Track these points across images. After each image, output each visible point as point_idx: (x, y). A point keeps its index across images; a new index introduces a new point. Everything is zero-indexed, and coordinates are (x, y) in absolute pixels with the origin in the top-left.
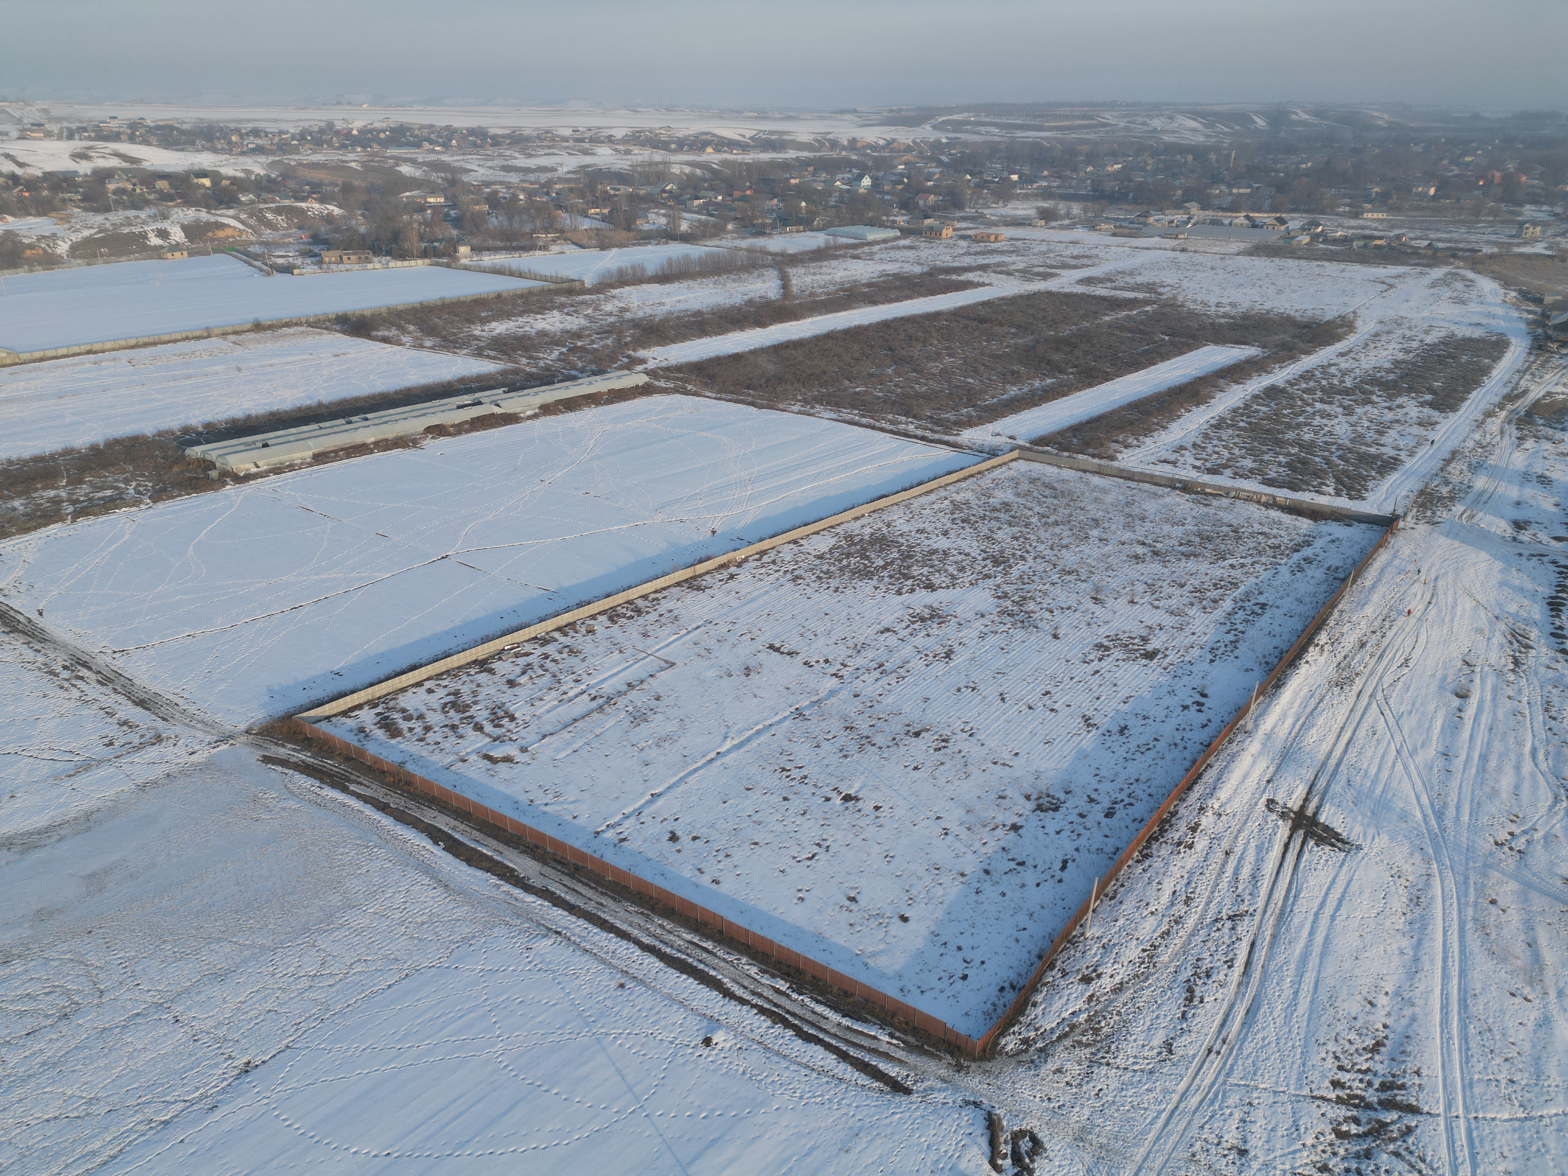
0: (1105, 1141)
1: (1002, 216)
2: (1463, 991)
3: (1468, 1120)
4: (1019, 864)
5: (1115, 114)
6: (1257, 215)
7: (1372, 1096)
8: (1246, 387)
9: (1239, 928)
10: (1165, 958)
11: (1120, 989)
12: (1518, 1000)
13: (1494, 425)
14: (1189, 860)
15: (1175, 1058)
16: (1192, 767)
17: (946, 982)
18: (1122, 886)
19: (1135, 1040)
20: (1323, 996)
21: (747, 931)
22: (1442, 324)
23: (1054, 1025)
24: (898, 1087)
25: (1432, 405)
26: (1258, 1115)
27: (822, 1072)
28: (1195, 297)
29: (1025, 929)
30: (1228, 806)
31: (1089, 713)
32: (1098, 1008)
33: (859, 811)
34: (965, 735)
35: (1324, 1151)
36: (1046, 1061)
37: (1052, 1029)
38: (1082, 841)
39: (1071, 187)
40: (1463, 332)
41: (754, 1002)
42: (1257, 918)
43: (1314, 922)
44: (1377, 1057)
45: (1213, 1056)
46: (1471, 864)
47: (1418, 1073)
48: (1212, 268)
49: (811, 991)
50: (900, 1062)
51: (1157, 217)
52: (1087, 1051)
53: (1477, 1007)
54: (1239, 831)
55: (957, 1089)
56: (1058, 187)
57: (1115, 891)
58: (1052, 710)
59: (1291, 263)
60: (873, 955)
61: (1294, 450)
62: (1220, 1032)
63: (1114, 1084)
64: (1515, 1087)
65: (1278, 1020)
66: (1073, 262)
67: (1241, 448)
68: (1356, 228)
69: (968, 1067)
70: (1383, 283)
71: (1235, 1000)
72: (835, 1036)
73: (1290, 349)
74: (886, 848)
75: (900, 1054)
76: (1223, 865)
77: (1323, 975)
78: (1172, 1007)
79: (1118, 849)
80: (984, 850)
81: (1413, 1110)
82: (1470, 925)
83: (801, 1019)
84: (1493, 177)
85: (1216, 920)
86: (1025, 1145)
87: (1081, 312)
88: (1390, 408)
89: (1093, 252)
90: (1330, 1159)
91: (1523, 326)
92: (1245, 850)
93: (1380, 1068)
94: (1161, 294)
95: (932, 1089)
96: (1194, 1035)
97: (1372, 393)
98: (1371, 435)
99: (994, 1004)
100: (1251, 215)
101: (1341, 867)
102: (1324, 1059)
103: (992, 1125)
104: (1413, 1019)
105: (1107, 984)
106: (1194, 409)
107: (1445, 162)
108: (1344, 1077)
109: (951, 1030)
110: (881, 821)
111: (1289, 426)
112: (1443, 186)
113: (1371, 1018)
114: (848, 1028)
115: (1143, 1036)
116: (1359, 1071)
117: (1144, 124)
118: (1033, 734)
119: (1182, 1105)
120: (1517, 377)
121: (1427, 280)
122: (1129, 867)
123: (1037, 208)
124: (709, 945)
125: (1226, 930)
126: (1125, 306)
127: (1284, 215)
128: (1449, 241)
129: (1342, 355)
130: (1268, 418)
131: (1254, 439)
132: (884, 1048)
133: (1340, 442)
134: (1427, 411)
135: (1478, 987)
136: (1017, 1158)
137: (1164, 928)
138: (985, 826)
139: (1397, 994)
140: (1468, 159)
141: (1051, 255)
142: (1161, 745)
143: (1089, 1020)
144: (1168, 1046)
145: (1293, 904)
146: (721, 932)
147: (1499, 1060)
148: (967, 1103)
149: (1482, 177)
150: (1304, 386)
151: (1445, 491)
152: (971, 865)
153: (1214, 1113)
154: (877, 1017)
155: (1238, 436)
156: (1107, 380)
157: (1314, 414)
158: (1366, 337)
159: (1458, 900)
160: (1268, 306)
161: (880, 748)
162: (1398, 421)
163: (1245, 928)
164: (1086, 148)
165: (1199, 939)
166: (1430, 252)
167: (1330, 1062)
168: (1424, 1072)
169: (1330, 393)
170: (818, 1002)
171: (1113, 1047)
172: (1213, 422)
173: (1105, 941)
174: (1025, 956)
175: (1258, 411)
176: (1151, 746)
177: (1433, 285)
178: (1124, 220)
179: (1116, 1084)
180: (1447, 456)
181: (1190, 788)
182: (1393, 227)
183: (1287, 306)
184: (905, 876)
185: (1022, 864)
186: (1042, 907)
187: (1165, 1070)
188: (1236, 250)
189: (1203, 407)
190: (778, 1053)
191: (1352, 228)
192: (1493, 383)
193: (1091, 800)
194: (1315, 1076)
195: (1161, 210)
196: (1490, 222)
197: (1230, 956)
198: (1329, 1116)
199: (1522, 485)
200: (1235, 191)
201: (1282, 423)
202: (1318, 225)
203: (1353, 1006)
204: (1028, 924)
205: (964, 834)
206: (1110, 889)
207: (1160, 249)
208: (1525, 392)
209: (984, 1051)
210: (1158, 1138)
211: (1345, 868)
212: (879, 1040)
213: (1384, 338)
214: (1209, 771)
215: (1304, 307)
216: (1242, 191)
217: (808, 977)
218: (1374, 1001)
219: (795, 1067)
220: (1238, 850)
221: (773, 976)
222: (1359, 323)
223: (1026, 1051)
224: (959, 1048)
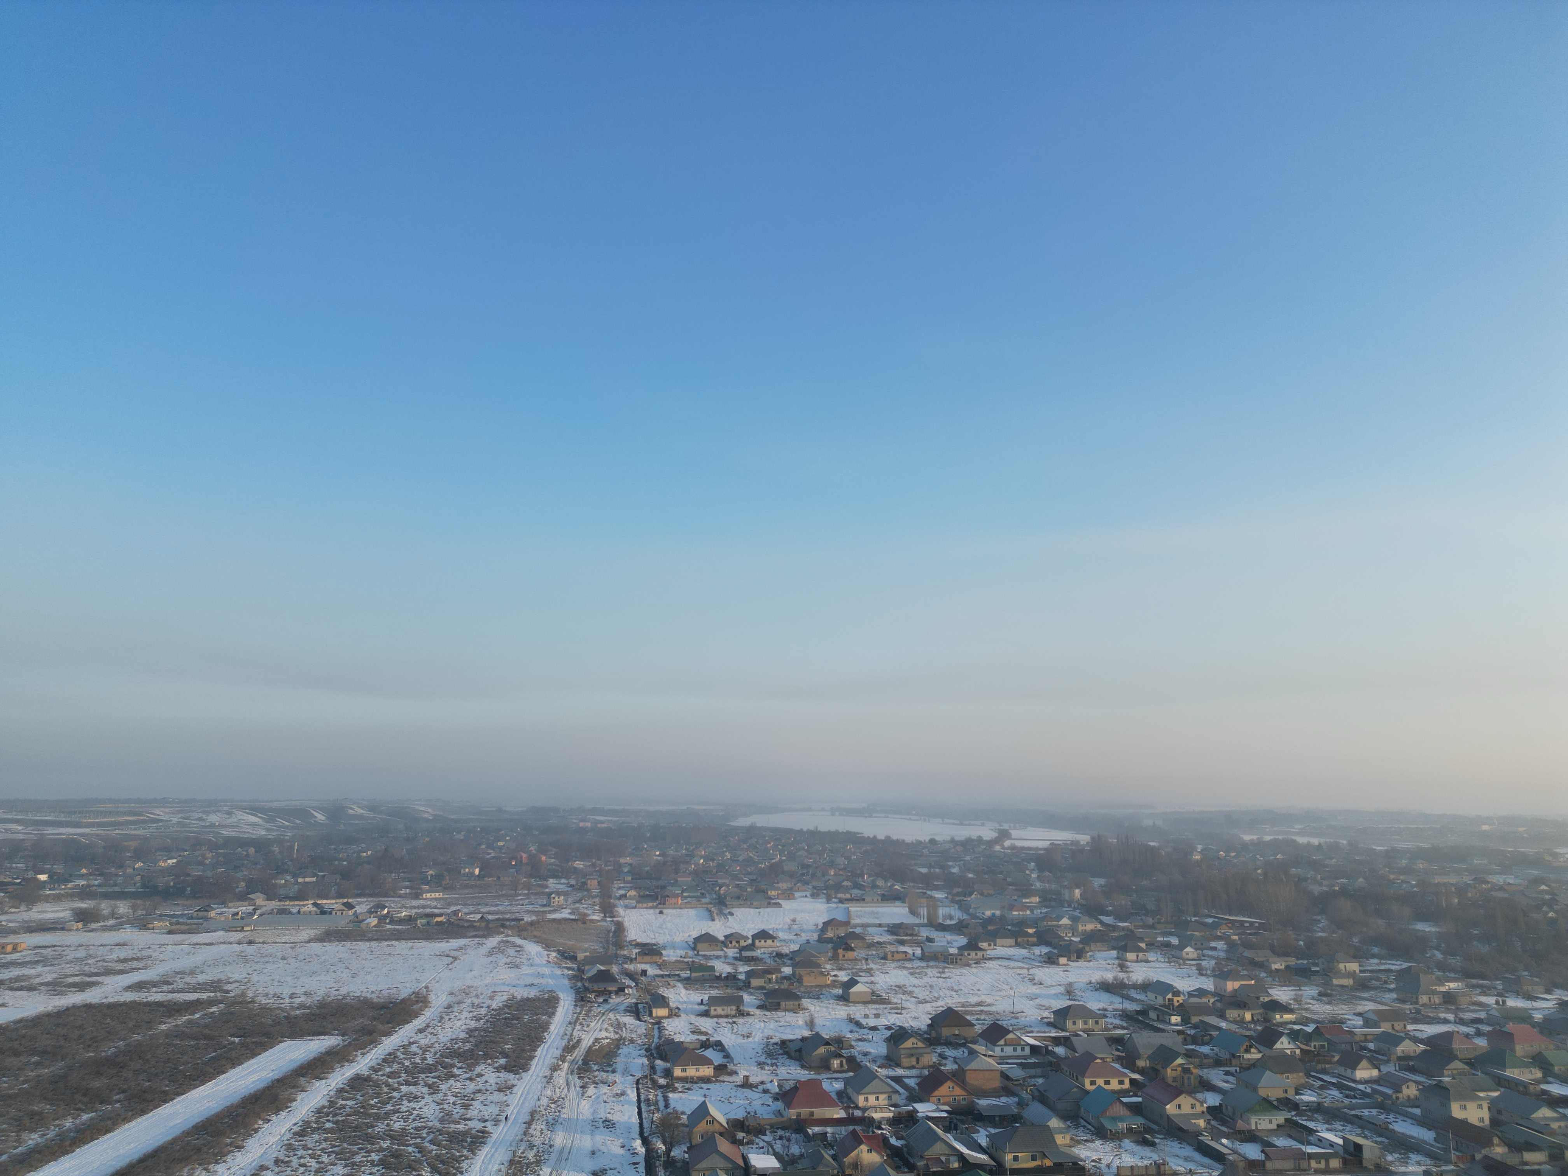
1: (23, 921)
5: (167, 810)
6: (324, 902)
8: (329, 1081)
13: (560, 1077)
22: (503, 988)
25: (507, 1068)
28: (266, 990)
39: (116, 885)
40: (522, 993)
48: (283, 958)
51: (218, 911)
56: (99, 885)
59: (362, 945)
61: (385, 1144)
66: (120, 966)
67: (329, 1154)
68: (418, 907)
70: (448, 956)
73: (370, 1033)
84: (521, 858)
87: (131, 1024)
88: (471, 1079)
89: (145, 953)
91: (566, 982)
94: (228, 992)
97: (453, 1066)
98: (458, 1111)
100: (319, 902)
106: (274, 1117)
107: (483, 847)
111: (378, 1118)
112: (485, 867)
117: (200, 819)
120: (570, 1029)
121: (484, 950)
123: (73, 910)
126: (186, 1010)
127: (350, 900)
128: (497, 913)
129: (420, 1031)
130: (356, 1113)
131: (344, 1140)
133: (430, 1124)
134: (503, 1075)
140: (501, 844)
141: (90, 961)
149: (513, 858)
150: (388, 1070)
151: (531, 1155)
155: (325, 1140)
156: (165, 1102)
157: (401, 1099)
158: (440, 1010)
160: (344, 991)
162: (479, 1091)
164: (134, 844)
166: (483, 924)
169: (414, 1073)
172: (296, 1129)
175: (344, 1107)
177: (490, 954)
178: (182, 916)
180: (527, 1118)
182: (450, 904)
183: (363, 988)
188: (307, 938)
189: (283, 1114)
191: (415, 908)
192: (553, 1037)
195: (224, 903)
196: (525, 894)
199: (592, 1134)
200: (300, 880)
201: (370, 1115)
202: (384, 907)
207: (224, 943)
208: (579, 1041)
213: (455, 1009)
215: (380, 987)
216: (307, 880)
222: (432, 997)
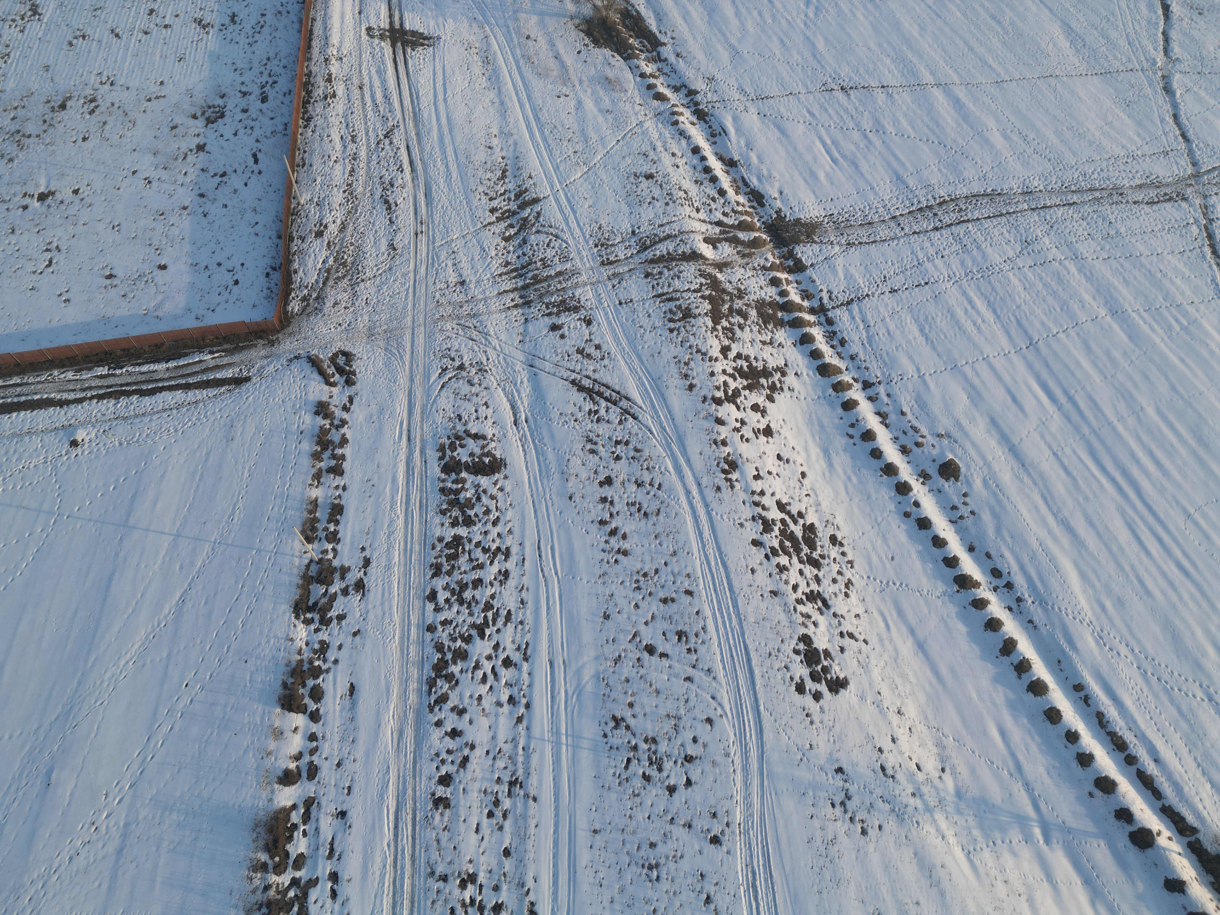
0: (386, 327)
2: (533, 109)
3: (563, 189)
4: (222, 176)
7: (513, 206)
9: (395, 141)
10: (360, 189)
11: (344, 228)
12: (563, 98)
14: (339, 106)
15: (399, 251)
16: (301, 27)
17: (226, 294)
18: (305, 152)
19: (371, 255)
20: (463, 159)
21: (40, 351)
23: (316, 277)
24: (238, 381)
26: (461, 256)
27: (178, 407)
29: (257, 223)
30: (343, 48)
31: (198, 15)
32: (337, 249)
33: (62, 202)
34: (107, 87)
35: (503, 255)
36: (324, 303)
37: (316, 280)
38: (257, 132)
41: (89, 395)
42: (402, 127)
43: (436, 110)
44: (507, 180)
45: (420, 236)
46: (507, 15)
47: (530, 177)
49: (129, 361)
50: (230, 365)
52: (346, 280)
53: (545, 116)
54: (360, 65)
55: (278, 357)
57: (302, 159)
58: (166, 26)
60: (158, 307)
62: (416, 218)
63: (373, 290)
64: (578, 154)
65: (445, 190)
69: (277, 339)
71: (415, 192)
72: (170, 378)
74: (108, 221)
75: (226, 360)
76: (362, 98)
77: (457, 144)
78: (382, 220)
79: (286, 125)
80: (188, 179)
81: (536, 201)
82: (521, 62)
83: (135, 383)
85: (378, 143)
86: (341, 360)
90: (507, 257)
92: (370, 78)
93: (511, 186)
95: (263, 367)
96: (403, 230)
99: (268, 288)
101: (434, 59)
102: (480, 199)
103: (314, 362)
104: (516, 144)
105: (333, 229)
108: (495, 203)
109: (251, 323)
110: (88, 200)
113: (494, 157)
114: (176, 368)
115: (374, 250)
116: (501, 195)
118: (163, 57)
119: (418, 277)
122: (301, 134)
124: (16, 380)
125: (387, 147)
132: (212, 364)
135: (540, 102)
136: (341, 371)
137: (349, 168)
138: (176, 159)
139: (501, 132)
142: (270, 18)
143: (336, 260)
144: (392, 246)
145: (418, 104)
146: (18, 365)
147: (565, 143)
148: (291, 360)
152: (186, 197)
153: (437, 270)
154: (193, 347)
159: (509, 47)
161: (38, 136)
163: (398, 138)
165: (374, 163)
167: (484, 199)
168: (533, 174)
170: (139, 365)
171: (360, 268)
173: (316, 200)
174: (269, 243)
176: (262, 23)
179: (374, 289)
181: (309, 47)
184: (140, 235)
185: (224, 174)
186: (259, 200)
187: (397, 263)
190: (136, 416)
193: (244, 94)
194: (479, 213)
197: (399, 164)
198: (497, 232)
203: (480, 156)
204: (257, 218)
205: (164, 175)
206: (298, 160)
209: (281, 322)
210: (414, 305)
211: (437, 59)
212: (205, 361)
214: (315, 24)
217: (119, 352)
218: (491, 145)
219: (157, 416)
220: (366, 81)
221: (90, 369)
223: (308, 305)
224: (263, 331)
